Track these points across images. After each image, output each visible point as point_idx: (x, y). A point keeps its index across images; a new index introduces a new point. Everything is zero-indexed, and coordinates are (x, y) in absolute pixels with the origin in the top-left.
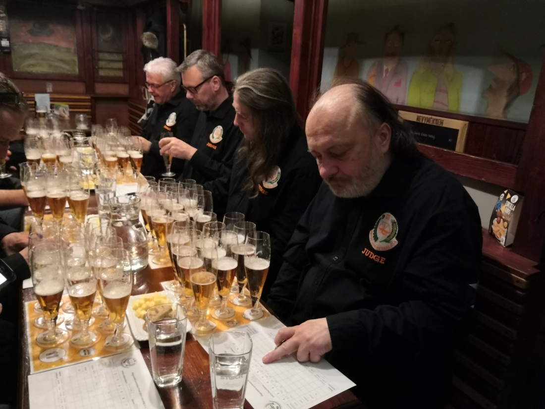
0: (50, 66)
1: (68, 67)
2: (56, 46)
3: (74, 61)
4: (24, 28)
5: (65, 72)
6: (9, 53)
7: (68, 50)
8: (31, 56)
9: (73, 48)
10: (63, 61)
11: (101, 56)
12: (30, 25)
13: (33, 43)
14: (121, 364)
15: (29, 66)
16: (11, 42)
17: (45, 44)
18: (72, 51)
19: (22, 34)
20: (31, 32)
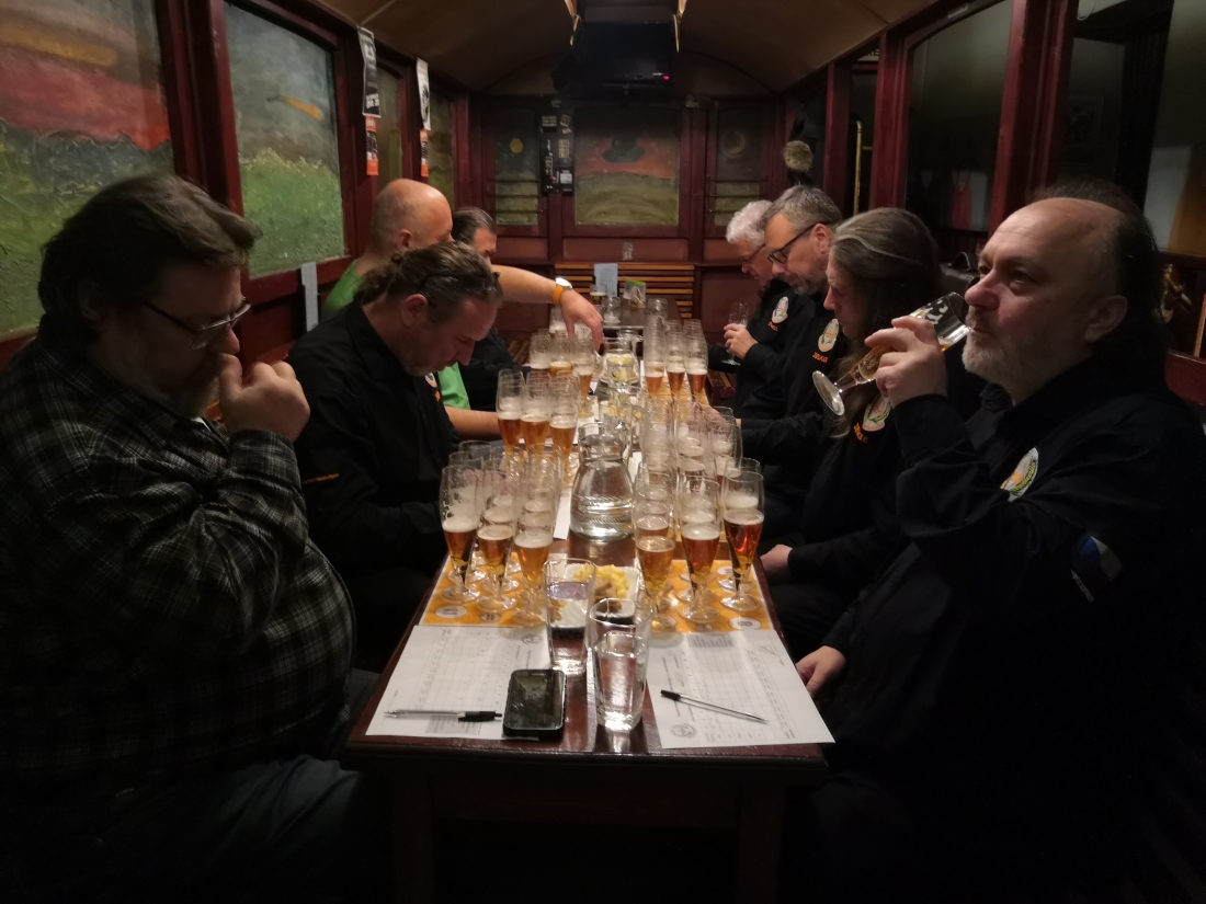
0: (633, 212)
1: (661, 214)
2: (645, 177)
3: (673, 201)
4: (597, 150)
5: (656, 222)
6: (571, 194)
7: (665, 182)
8: (603, 197)
9: (673, 178)
10: (654, 203)
11: (722, 188)
12: (608, 144)
13: (610, 174)
14: (522, 639)
15: (599, 214)
16: (576, 175)
17: (627, 173)
18: (672, 183)
19: (594, 159)
20: (607, 156)
